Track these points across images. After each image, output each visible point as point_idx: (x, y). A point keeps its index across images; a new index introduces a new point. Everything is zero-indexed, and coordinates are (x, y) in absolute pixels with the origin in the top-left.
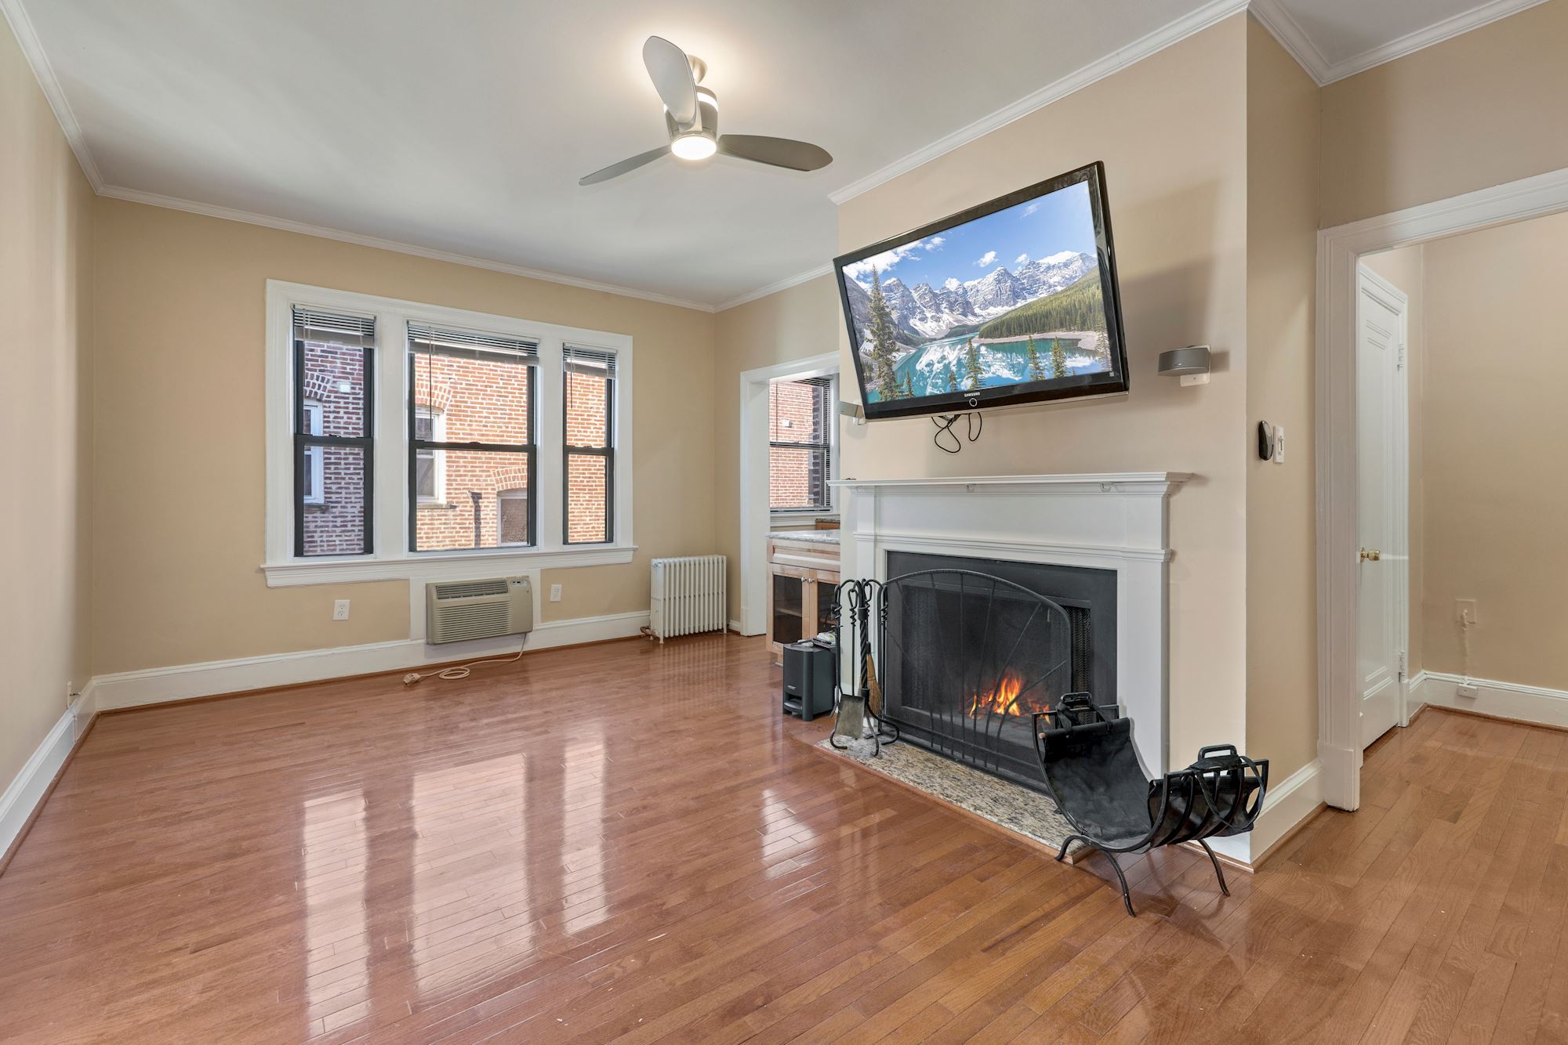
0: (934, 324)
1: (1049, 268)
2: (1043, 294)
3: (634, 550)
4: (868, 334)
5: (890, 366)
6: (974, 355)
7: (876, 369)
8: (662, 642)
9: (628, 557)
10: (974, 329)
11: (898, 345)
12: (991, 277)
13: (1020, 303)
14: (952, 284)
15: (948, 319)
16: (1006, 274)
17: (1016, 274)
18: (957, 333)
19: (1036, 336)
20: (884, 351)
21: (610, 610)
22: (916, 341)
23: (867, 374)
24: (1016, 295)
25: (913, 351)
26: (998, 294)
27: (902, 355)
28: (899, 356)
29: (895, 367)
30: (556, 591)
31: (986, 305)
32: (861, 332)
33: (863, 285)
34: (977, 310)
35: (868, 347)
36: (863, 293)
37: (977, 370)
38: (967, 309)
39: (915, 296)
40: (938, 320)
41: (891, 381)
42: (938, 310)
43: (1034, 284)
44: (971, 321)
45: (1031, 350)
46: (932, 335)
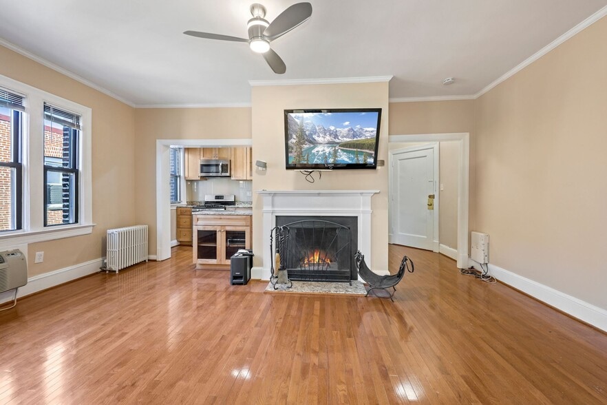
0: (323, 139)
1: (366, 131)
2: (363, 138)
3: (93, 226)
4: (294, 136)
5: (301, 149)
6: (336, 152)
7: (295, 149)
8: (117, 272)
9: (89, 230)
10: (338, 143)
11: (306, 142)
12: (346, 129)
13: (355, 139)
14: (332, 128)
15: (328, 138)
16: (352, 129)
17: (355, 130)
18: (331, 144)
19: (359, 150)
20: (300, 144)
21: (77, 262)
22: (314, 143)
23: (290, 150)
24: (354, 136)
25: (312, 146)
26: (348, 134)
27: (307, 146)
28: (306, 146)
29: (303, 150)
30: (39, 256)
31: (343, 137)
32: (291, 135)
33: (297, 120)
34: (339, 138)
35: (293, 141)
36: (296, 123)
37: (336, 156)
38: (336, 136)
39: (317, 128)
40: (324, 138)
41: (300, 155)
42: (325, 134)
43: (361, 135)
44: (337, 141)
45: (357, 154)
46: (321, 142)
